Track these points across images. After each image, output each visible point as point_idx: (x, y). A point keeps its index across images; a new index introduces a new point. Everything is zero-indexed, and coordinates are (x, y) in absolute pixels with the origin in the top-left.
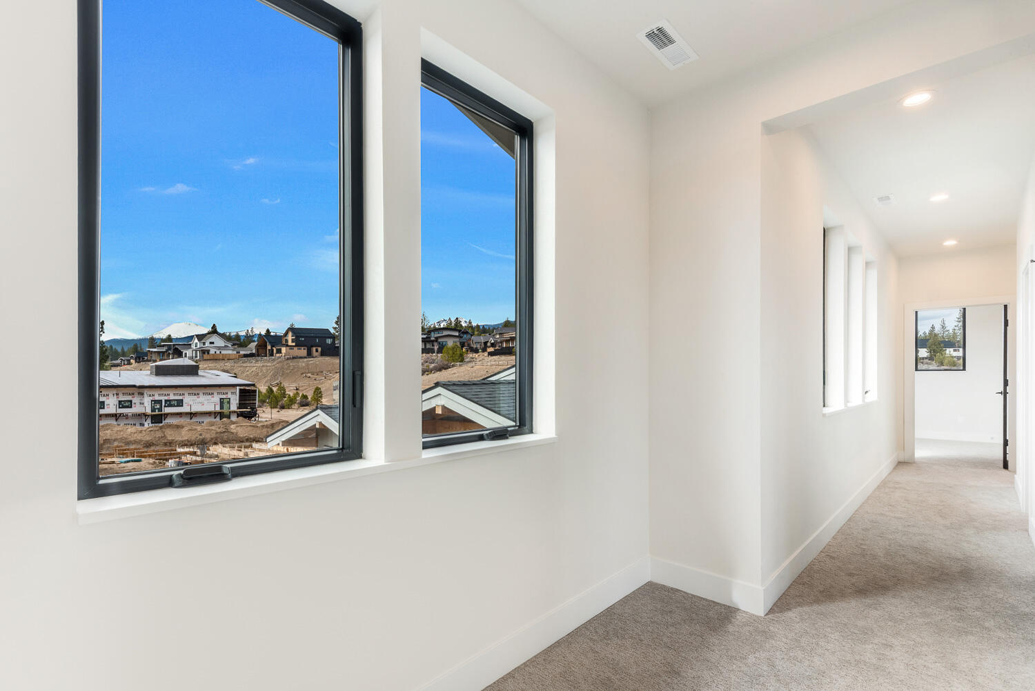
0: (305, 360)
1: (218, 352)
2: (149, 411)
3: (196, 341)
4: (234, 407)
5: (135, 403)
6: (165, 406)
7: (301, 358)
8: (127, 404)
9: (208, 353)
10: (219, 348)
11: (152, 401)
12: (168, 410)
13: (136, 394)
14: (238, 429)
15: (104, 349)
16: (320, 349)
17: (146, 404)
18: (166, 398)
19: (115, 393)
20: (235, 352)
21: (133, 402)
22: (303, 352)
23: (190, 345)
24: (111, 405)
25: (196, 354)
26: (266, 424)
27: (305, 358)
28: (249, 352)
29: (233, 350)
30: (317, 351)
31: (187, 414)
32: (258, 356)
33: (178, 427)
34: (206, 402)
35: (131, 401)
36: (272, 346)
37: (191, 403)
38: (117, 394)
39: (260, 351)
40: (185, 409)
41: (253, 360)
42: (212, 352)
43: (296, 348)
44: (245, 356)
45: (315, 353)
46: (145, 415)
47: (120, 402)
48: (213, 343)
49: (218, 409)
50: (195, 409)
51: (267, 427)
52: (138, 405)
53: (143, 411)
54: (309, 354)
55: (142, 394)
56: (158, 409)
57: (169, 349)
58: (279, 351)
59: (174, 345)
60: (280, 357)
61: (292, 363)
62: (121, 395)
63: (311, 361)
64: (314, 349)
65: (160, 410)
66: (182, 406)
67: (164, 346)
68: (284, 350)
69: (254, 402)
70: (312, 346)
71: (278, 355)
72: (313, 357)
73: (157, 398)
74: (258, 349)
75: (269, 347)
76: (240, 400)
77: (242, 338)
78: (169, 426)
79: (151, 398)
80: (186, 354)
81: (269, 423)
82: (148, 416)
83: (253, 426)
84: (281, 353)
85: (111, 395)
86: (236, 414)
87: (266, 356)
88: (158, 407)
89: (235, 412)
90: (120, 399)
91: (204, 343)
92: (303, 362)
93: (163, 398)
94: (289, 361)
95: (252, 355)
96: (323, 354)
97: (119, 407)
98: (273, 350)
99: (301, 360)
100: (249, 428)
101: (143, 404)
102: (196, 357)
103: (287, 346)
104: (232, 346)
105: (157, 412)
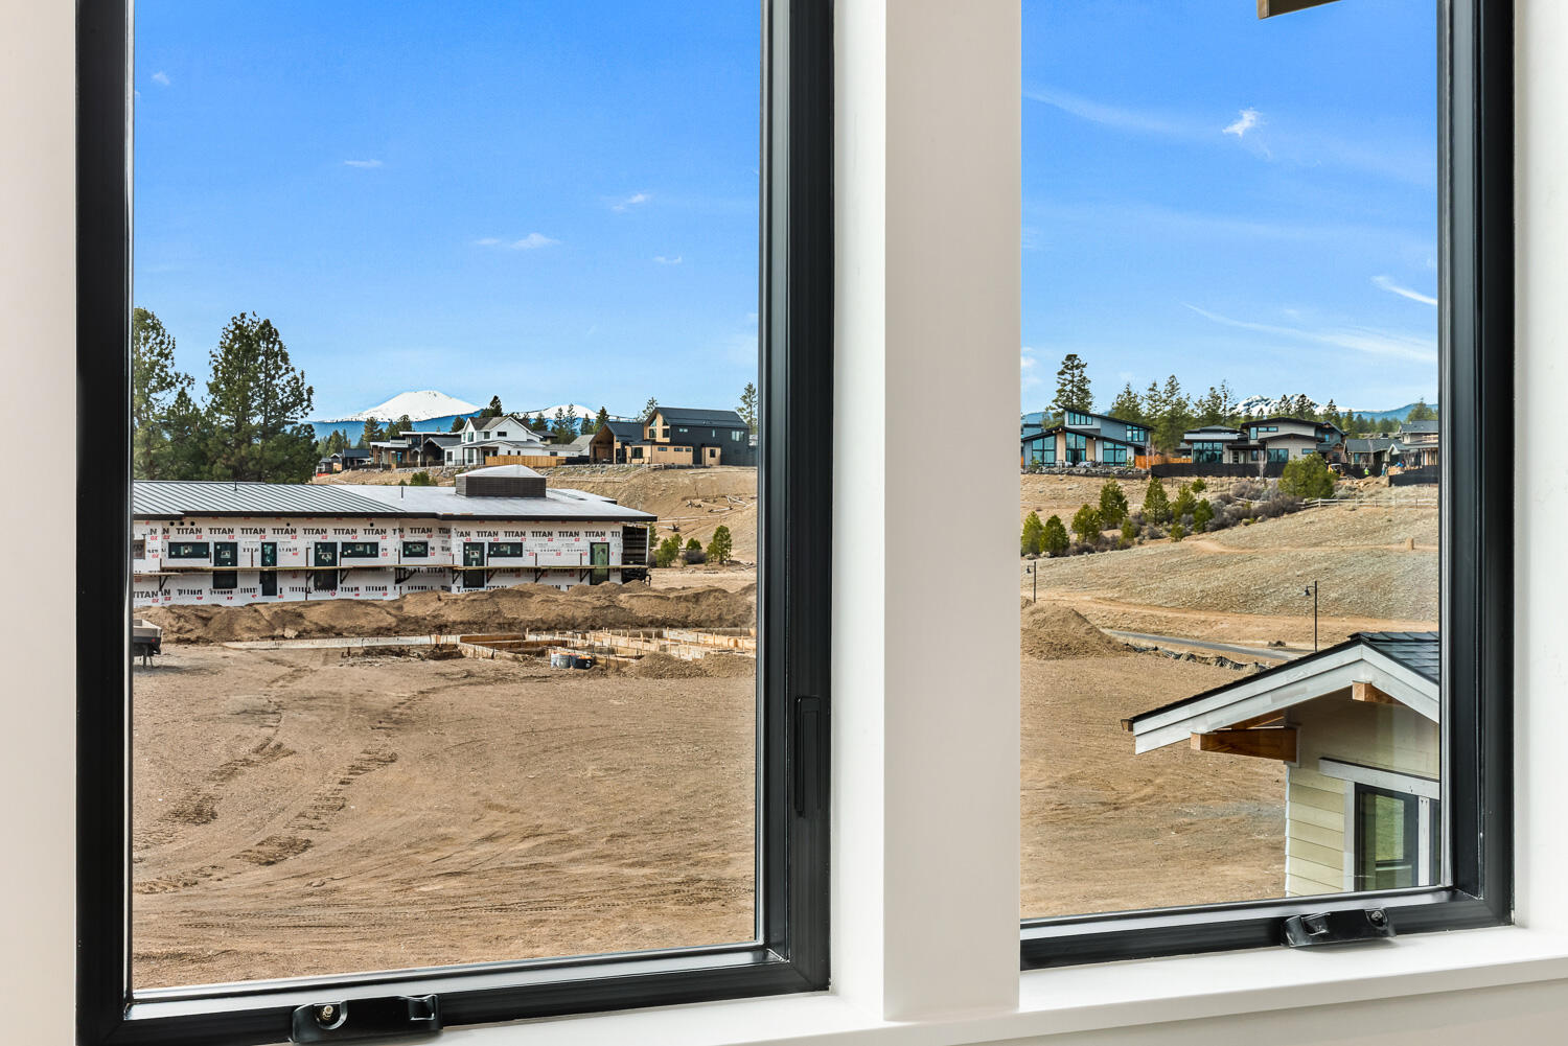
0: (691, 471)
1: (514, 452)
2: (459, 562)
3: (471, 428)
4: (616, 561)
5: (433, 549)
6: (489, 555)
7: (681, 467)
8: (418, 549)
9: (495, 454)
10: (517, 444)
11: (465, 544)
12: (494, 563)
13: (435, 532)
14: (634, 601)
15: (314, 441)
16: (718, 451)
17: (454, 550)
18: (492, 539)
19: (397, 527)
20: (548, 454)
21: (430, 545)
22: (686, 456)
23: (459, 436)
24: (391, 551)
25: (471, 455)
26: (684, 593)
27: (690, 467)
28: (576, 455)
29: (544, 449)
30: (713, 454)
31: (529, 570)
32: (596, 461)
33: (521, 594)
34: (564, 550)
35: (425, 544)
36: (624, 444)
37: (537, 550)
38: (401, 530)
39: (600, 453)
40: (526, 561)
41: (585, 469)
42: (502, 451)
43: (671, 449)
44: (570, 461)
45: (708, 460)
46: (453, 570)
47: (406, 545)
48: (504, 434)
49: (586, 562)
50: (547, 561)
51: (686, 599)
52: (438, 550)
53: (450, 564)
54: (698, 461)
55: (448, 531)
56: (476, 560)
57: (416, 444)
58: (638, 453)
59: (426, 436)
60: (639, 466)
61: (665, 478)
62: (407, 532)
63: (701, 474)
64: (708, 450)
65: (481, 561)
66: (521, 555)
67: (404, 437)
68: (647, 450)
69: (642, 552)
70: (703, 445)
71: (636, 461)
72: (705, 467)
73: (474, 538)
74: (595, 449)
75: (617, 445)
76: (625, 548)
77: (550, 425)
78: (506, 592)
79: (464, 539)
80: (450, 454)
81: (689, 592)
82: (459, 572)
83: (661, 598)
84: (641, 457)
85: (389, 532)
86: (620, 574)
87: (611, 462)
88: (477, 555)
89: (618, 569)
90: (406, 539)
91: (487, 434)
92: (687, 475)
93: (487, 540)
94: (658, 473)
95: (582, 460)
96: (724, 461)
97: (405, 555)
98: (624, 451)
99: (682, 472)
100: (654, 600)
101: (448, 549)
102: (470, 461)
103: (654, 443)
104: (541, 440)
105: (474, 567)
